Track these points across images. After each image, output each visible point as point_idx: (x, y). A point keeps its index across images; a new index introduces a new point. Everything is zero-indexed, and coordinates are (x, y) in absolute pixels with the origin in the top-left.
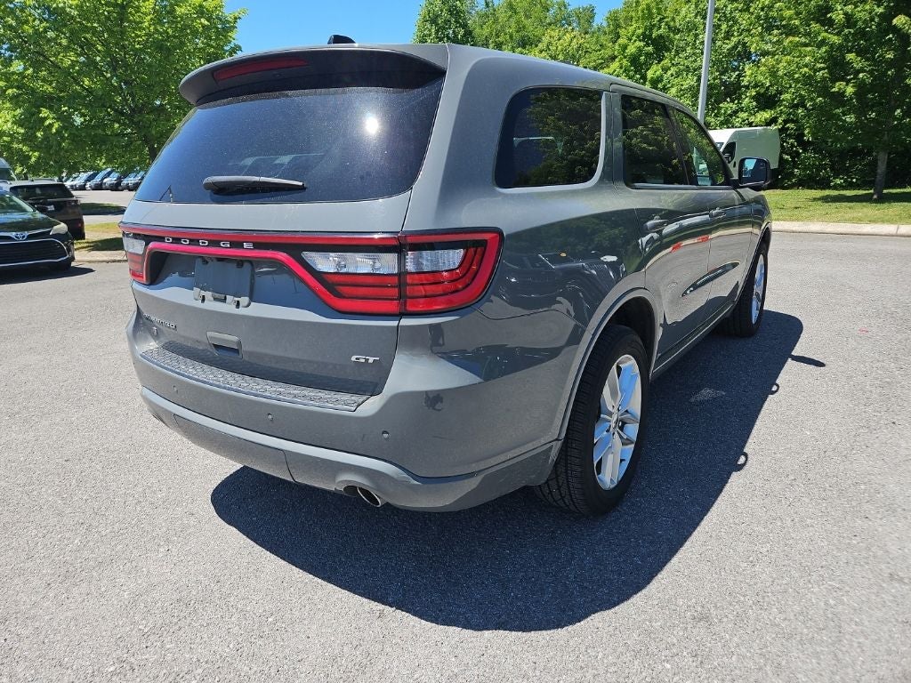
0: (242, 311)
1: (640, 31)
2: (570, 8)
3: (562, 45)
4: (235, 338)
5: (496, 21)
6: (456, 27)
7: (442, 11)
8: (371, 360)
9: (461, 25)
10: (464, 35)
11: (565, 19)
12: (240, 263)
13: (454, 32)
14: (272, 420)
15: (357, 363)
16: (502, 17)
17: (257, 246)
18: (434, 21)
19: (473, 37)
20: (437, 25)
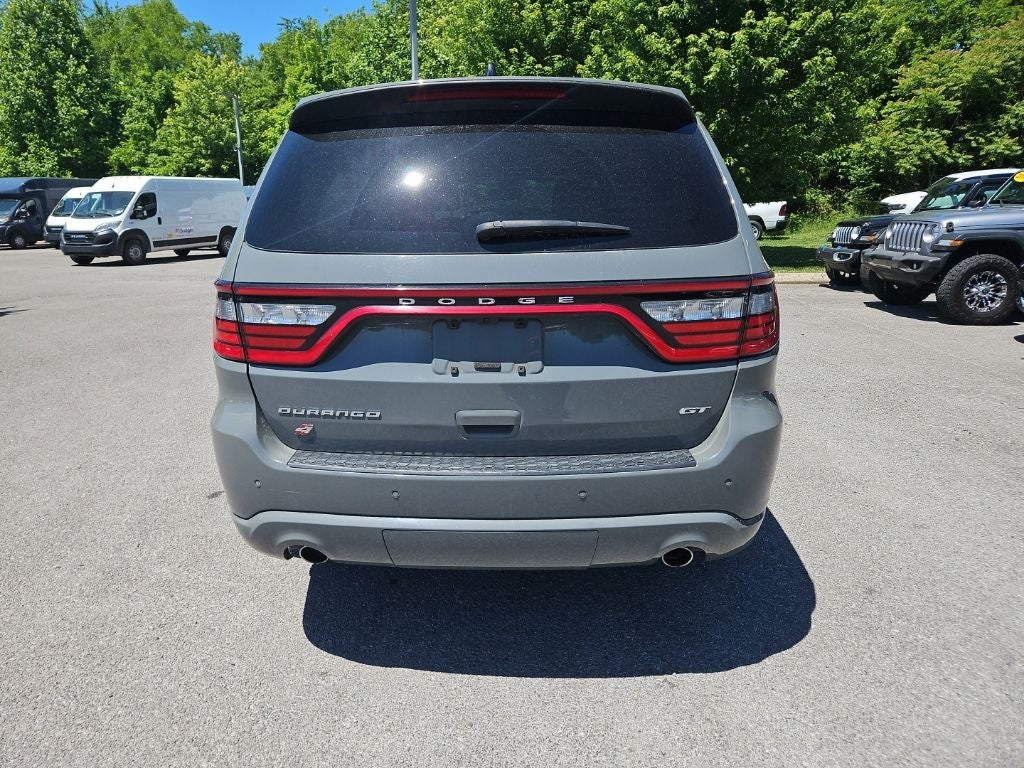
0: (529, 379)
1: (308, 73)
2: (212, 33)
3: (218, 74)
4: (513, 413)
5: (116, 32)
6: (66, 33)
7: (41, 8)
8: (702, 410)
9: (72, 32)
10: (79, 45)
11: (206, 44)
12: (521, 321)
13: (63, 38)
14: (584, 499)
15: (688, 416)
16: (124, 28)
17: (578, 299)
18: (30, 20)
19: (93, 49)
20: (36, 26)
